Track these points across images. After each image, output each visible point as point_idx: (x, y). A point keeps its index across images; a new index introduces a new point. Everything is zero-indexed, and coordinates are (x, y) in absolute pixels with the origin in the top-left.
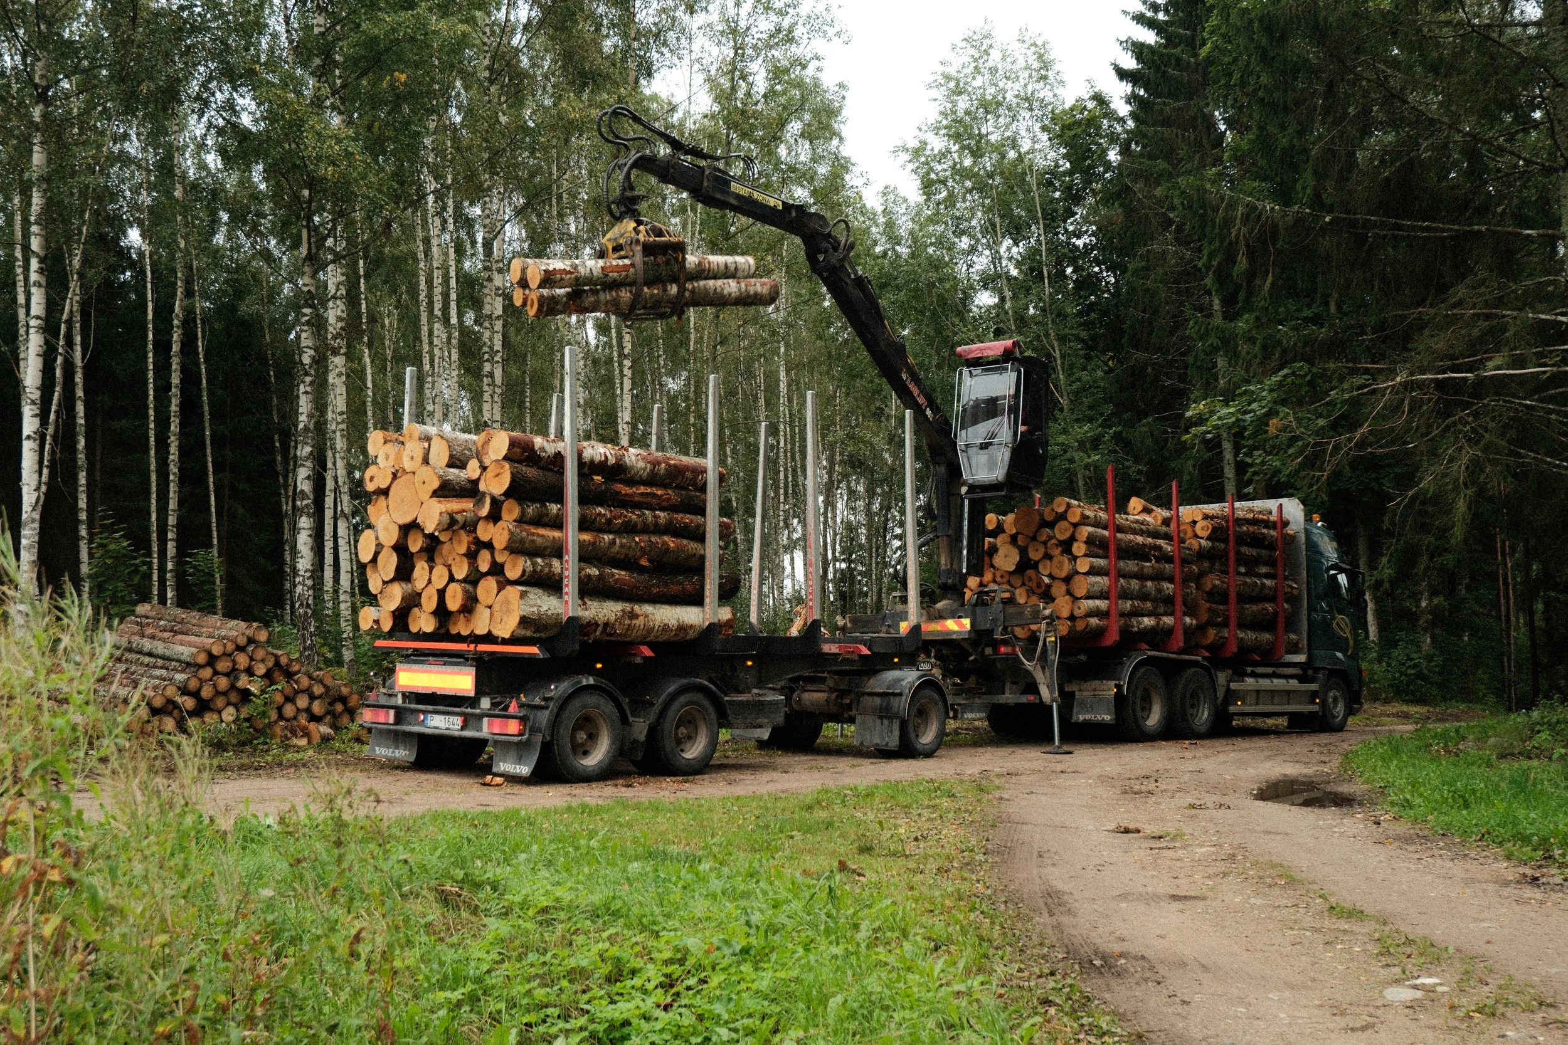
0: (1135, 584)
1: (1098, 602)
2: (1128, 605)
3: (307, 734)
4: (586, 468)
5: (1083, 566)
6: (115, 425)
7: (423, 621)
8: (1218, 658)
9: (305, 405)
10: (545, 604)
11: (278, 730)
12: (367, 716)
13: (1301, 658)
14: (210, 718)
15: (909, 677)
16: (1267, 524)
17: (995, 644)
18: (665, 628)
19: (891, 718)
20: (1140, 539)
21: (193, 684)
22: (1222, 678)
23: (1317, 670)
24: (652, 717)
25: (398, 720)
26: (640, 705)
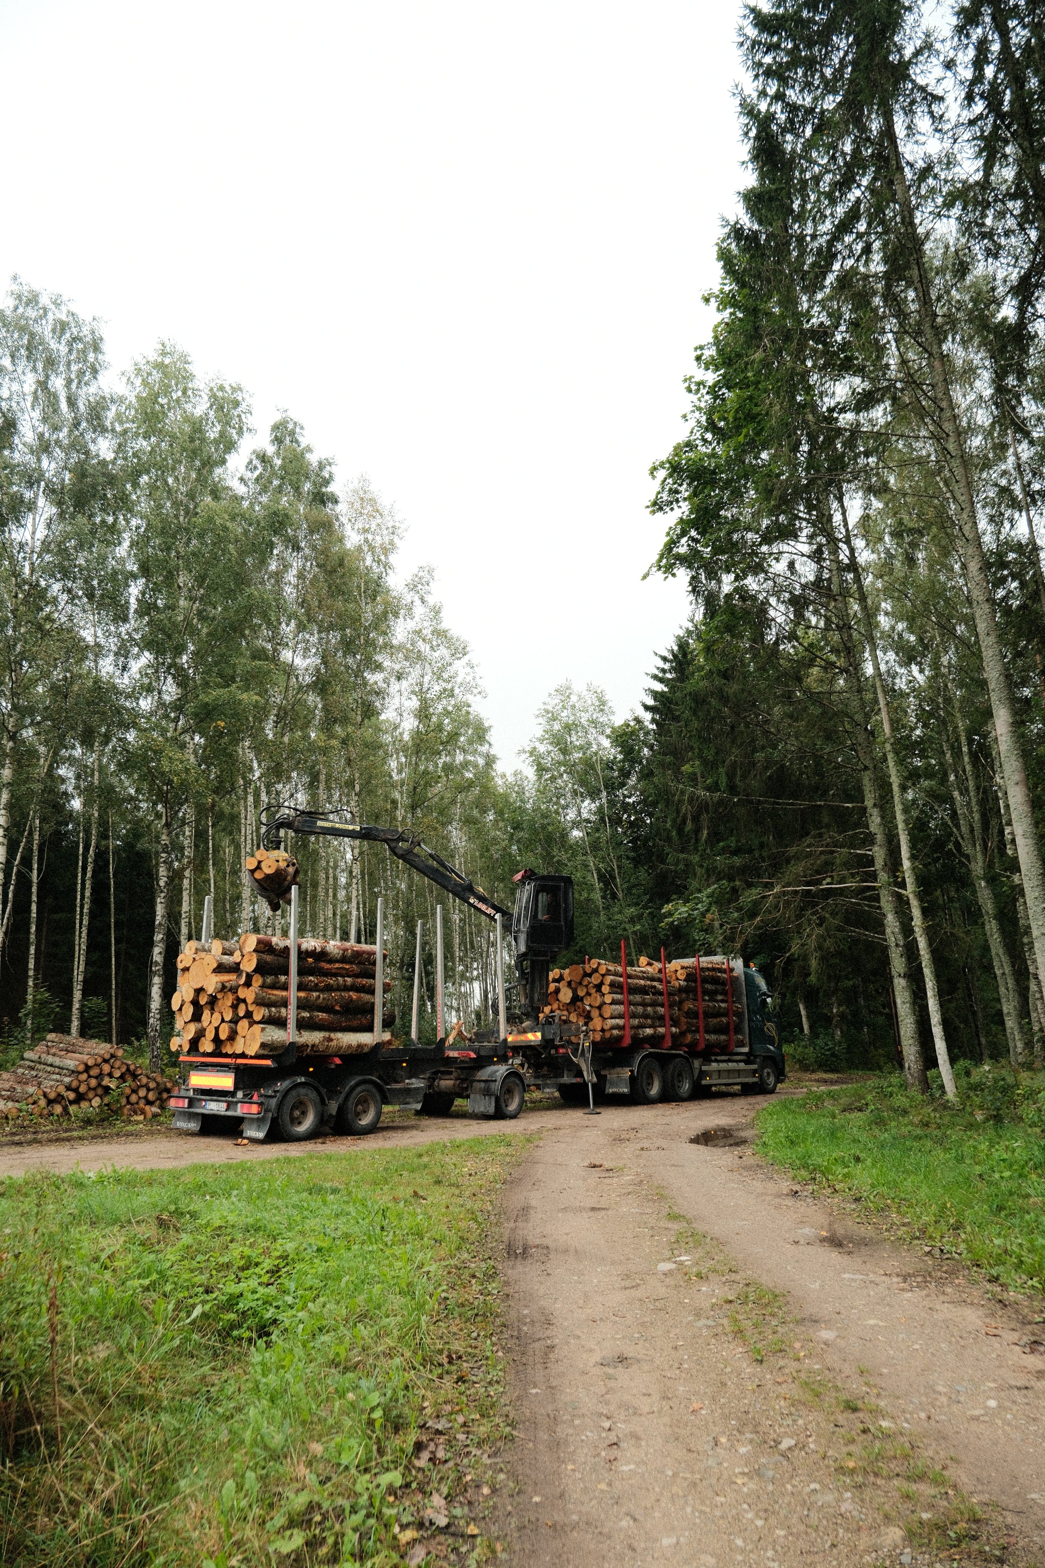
0: (640, 1009)
1: (617, 1021)
2: (636, 1022)
3: (143, 1112)
4: (303, 955)
5: (608, 999)
6: (56, 917)
7: (207, 1046)
8: (693, 1051)
9: (160, 910)
10: (276, 1035)
11: (126, 1111)
12: (173, 1103)
13: (746, 1050)
14: (84, 1105)
15: (501, 1070)
16: (720, 970)
17: (557, 1048)
18: (350, 1046)
19: (490, 1095)
20: (642, 982)
21: (75, 1084)
22: (696, 1063)
23: (756, 1057)
24: (341, 1100)
25: (191, 1105)
26: (333, 1093)
